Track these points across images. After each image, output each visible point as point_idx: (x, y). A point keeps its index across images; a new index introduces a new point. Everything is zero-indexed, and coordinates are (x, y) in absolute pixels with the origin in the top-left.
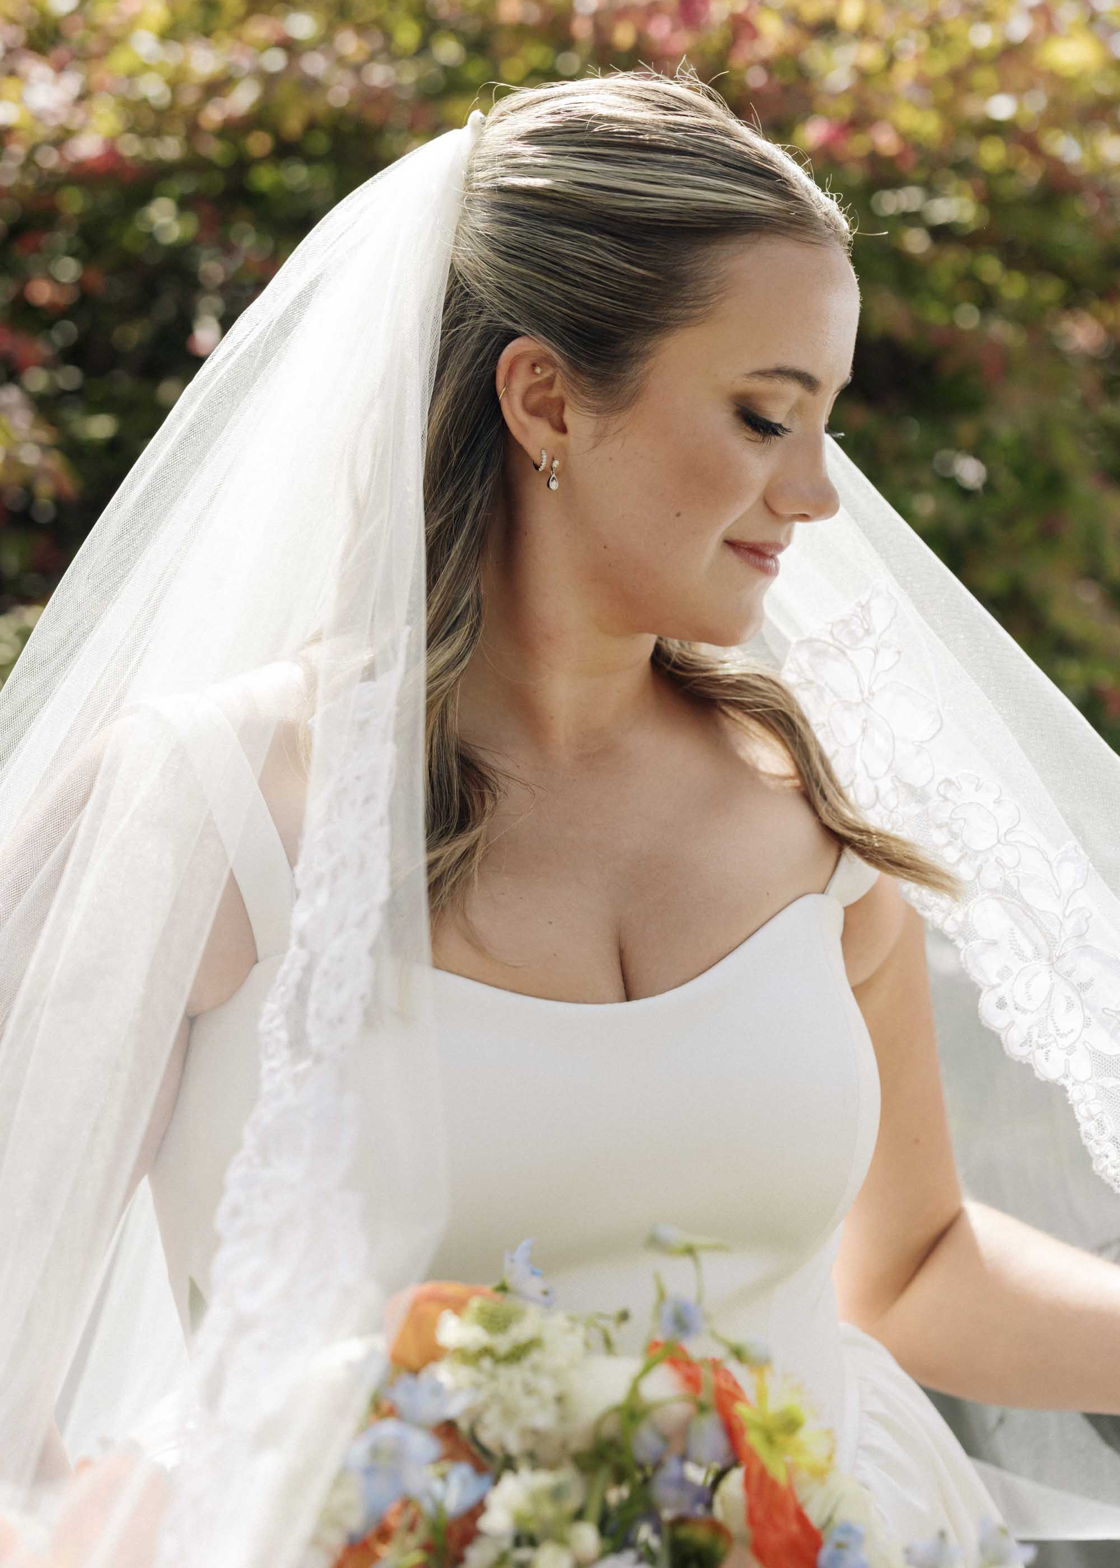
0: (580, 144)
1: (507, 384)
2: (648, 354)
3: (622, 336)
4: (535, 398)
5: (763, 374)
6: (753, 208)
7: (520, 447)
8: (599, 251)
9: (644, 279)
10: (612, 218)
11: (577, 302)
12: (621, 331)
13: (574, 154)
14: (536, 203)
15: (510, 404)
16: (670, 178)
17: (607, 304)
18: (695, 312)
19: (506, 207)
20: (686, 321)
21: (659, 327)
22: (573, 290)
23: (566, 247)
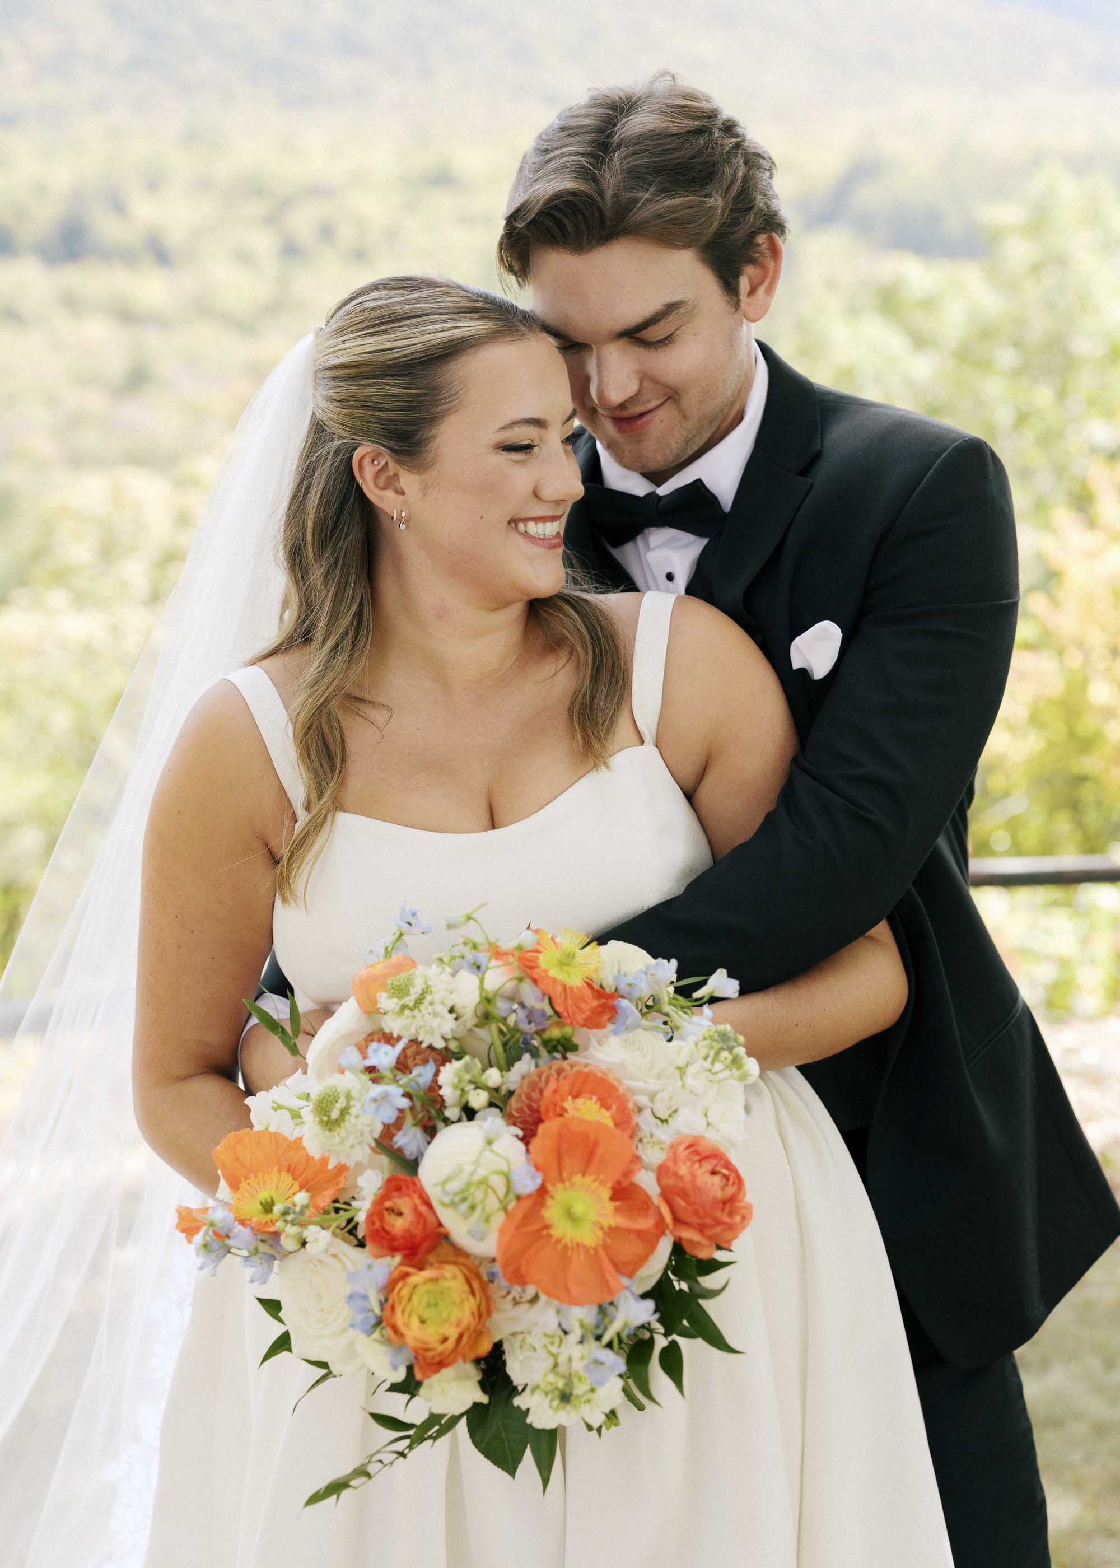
0: (363, 329)
1: (362, 477)
2: (434, 437)
3: (417, 430)
4: (381, 481)
5: (505, 428)
6: (469, 334)
7: (382, 509)
8: (388, 387)
9: (418, 395)
10: (389, 366)
11: (385, 420)
12: (414, 428)
13: (360, 336)
14: (347, 371)
15: (368, 488)
16: (416, 332)
17: (400, 416)
18: (452, 404)
19: (334, 378)
20: (448, 412)
21: (434, 420)
22: (380, 413)
23: (369, 391)
